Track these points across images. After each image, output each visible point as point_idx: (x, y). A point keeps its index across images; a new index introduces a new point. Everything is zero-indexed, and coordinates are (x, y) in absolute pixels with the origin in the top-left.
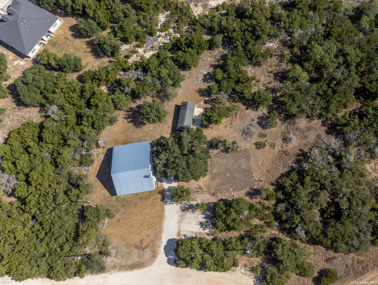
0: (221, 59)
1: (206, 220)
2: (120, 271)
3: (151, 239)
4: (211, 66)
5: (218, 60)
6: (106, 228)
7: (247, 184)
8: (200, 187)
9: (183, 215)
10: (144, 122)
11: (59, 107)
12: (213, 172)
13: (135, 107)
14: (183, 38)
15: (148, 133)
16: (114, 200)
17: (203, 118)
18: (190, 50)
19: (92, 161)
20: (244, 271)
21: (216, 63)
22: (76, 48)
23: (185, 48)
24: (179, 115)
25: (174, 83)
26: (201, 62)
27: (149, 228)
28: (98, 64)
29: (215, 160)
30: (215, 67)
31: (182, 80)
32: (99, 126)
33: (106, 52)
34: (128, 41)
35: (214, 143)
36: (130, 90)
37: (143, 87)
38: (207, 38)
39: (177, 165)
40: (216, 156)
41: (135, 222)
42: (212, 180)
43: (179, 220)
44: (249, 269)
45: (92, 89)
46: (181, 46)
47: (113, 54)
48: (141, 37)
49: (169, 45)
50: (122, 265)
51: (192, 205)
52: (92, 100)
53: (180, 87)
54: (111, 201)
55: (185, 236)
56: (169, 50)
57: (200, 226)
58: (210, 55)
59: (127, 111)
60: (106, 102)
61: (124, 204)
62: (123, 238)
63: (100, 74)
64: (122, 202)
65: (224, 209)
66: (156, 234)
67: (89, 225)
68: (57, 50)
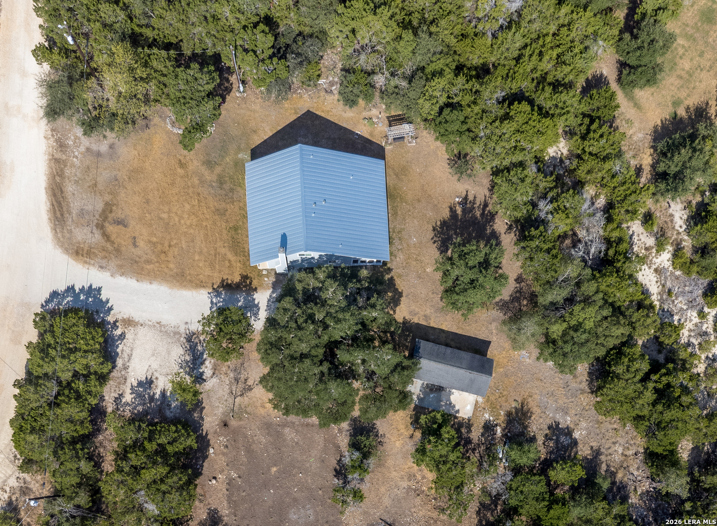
0: (613, 483)
1: (157, 396)
2: (50, 160)
3: (123, 249)
4: (597, 453)
5: (613, 474)
6: (169, 133)
7: (243, 518)
8: (250, 389)
9: (177, 336)
10: (447, 250)
11: (515, 17)
12: (287, 430)
13: (496, 227)
14: (691, 380)
15: (416, 260)
16: (240, 156)
17: (439, 416)
18: (649, 396)
19: (350, 102)
20: (11, 485)
21: (604, 467)
22: (691, 76)
23: (656, 382)
24: (459, 348)
25: (554, 342)
26: (611, 423)
27: (154, 244)
28: (635, 138)
29: (319, 437)
30: (591, 465)
31: (561, 367)
32: (446, 122)
33: (669, 155)
34: (696, 224)
35: (363, 438)
36: (543, 215)
37: (548, 251)
38: (685, 449)
39: (300, 328)
40: (331, 441)
41: (174, 209)
42: (266, 424)
43: (164, 326)
44: (14, 499)
45: (558, 111)
46: (663, 371)
47: (660, 176)
48: (704, 263)
49: (672, 340)
50: (65, 166)
51: (203, 363)
52: (525, 107)
53: (538, 359)
54: (239, 150)
55: (122, 336)
56: (657, 338)
57: (144, 379)
58: (631, 452)
59: (486, 205)
60: (515, 147)
61: (225, 182)
62: (135, 173)
63: (601, 136)
64: (231, 178)
65: (170, 449)
66: (136, 262)
67: (165, 75)
68: (691, 23)
